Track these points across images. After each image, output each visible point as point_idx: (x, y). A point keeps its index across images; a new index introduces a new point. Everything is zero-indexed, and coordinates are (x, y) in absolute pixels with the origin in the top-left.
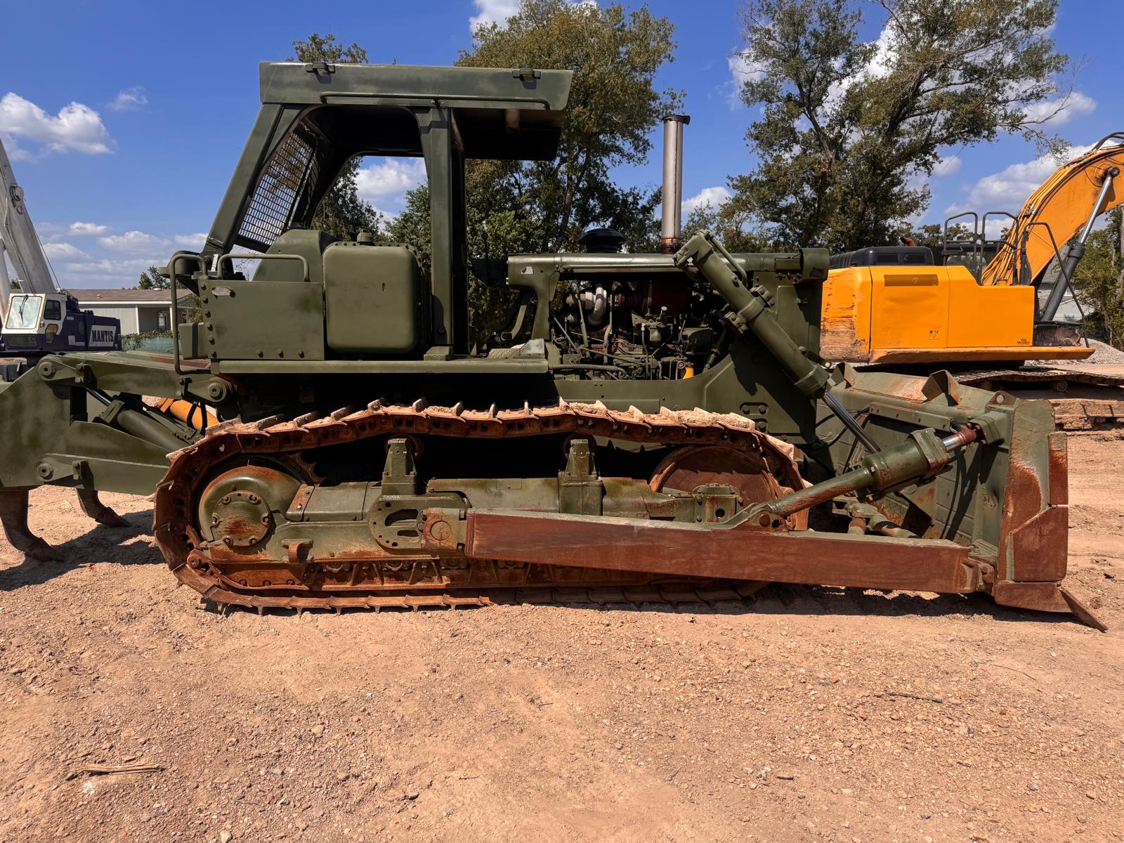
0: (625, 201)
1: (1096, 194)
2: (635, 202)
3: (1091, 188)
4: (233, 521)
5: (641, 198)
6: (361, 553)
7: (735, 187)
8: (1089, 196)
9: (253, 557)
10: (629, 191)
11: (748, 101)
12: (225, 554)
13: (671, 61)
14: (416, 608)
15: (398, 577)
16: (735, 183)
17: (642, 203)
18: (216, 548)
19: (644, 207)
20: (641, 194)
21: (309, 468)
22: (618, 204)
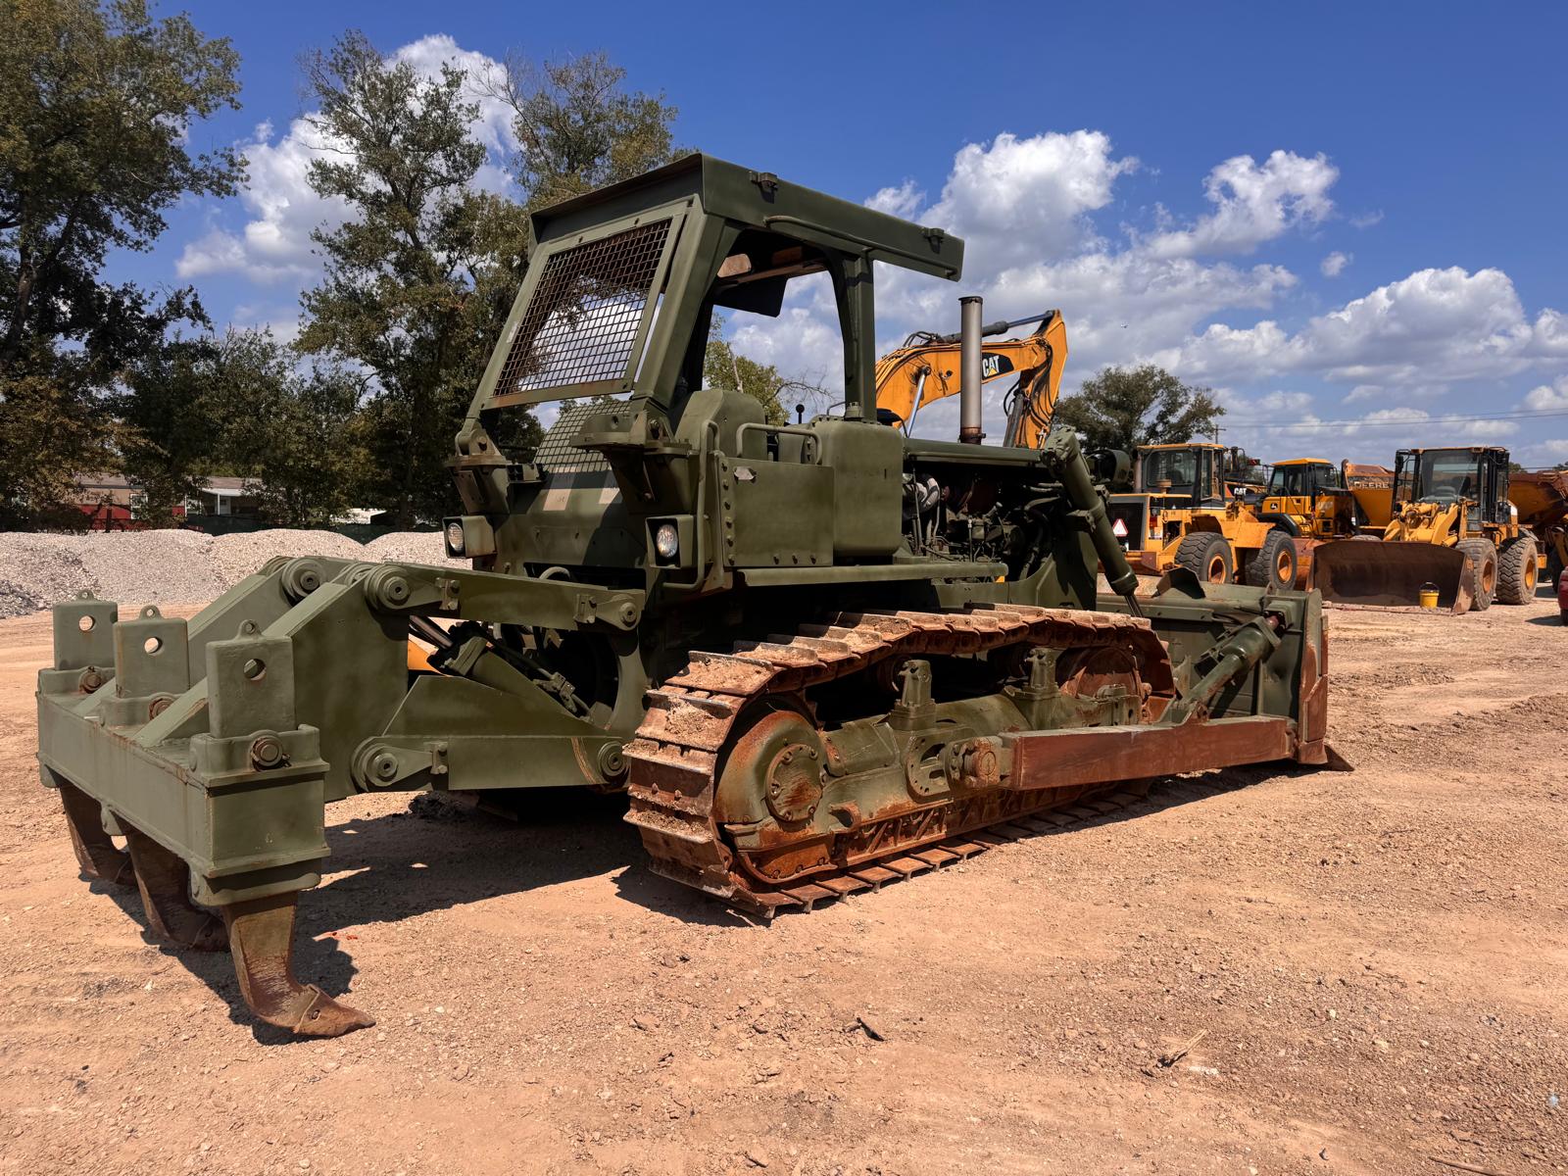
0: (117, 303)
1: (912, 392)
2: (136, 305)
3: (906, 383)
4: (796, 786)
5: (145, 302)
6: (895, 807)
7: (313, 310)
8: (906, 395)
9: (800, 834)
10: (121, 288)
11: (318, 189)
12: (776, 836)
13: (237, 108)
14: (938, 865)
15: (908, 833)
16: (314, 303)
17: (148, 311)
18: (766, 829)
19: (151, 319)
20: (146, 296)
21: (813, 708)
22: (102, 307)
